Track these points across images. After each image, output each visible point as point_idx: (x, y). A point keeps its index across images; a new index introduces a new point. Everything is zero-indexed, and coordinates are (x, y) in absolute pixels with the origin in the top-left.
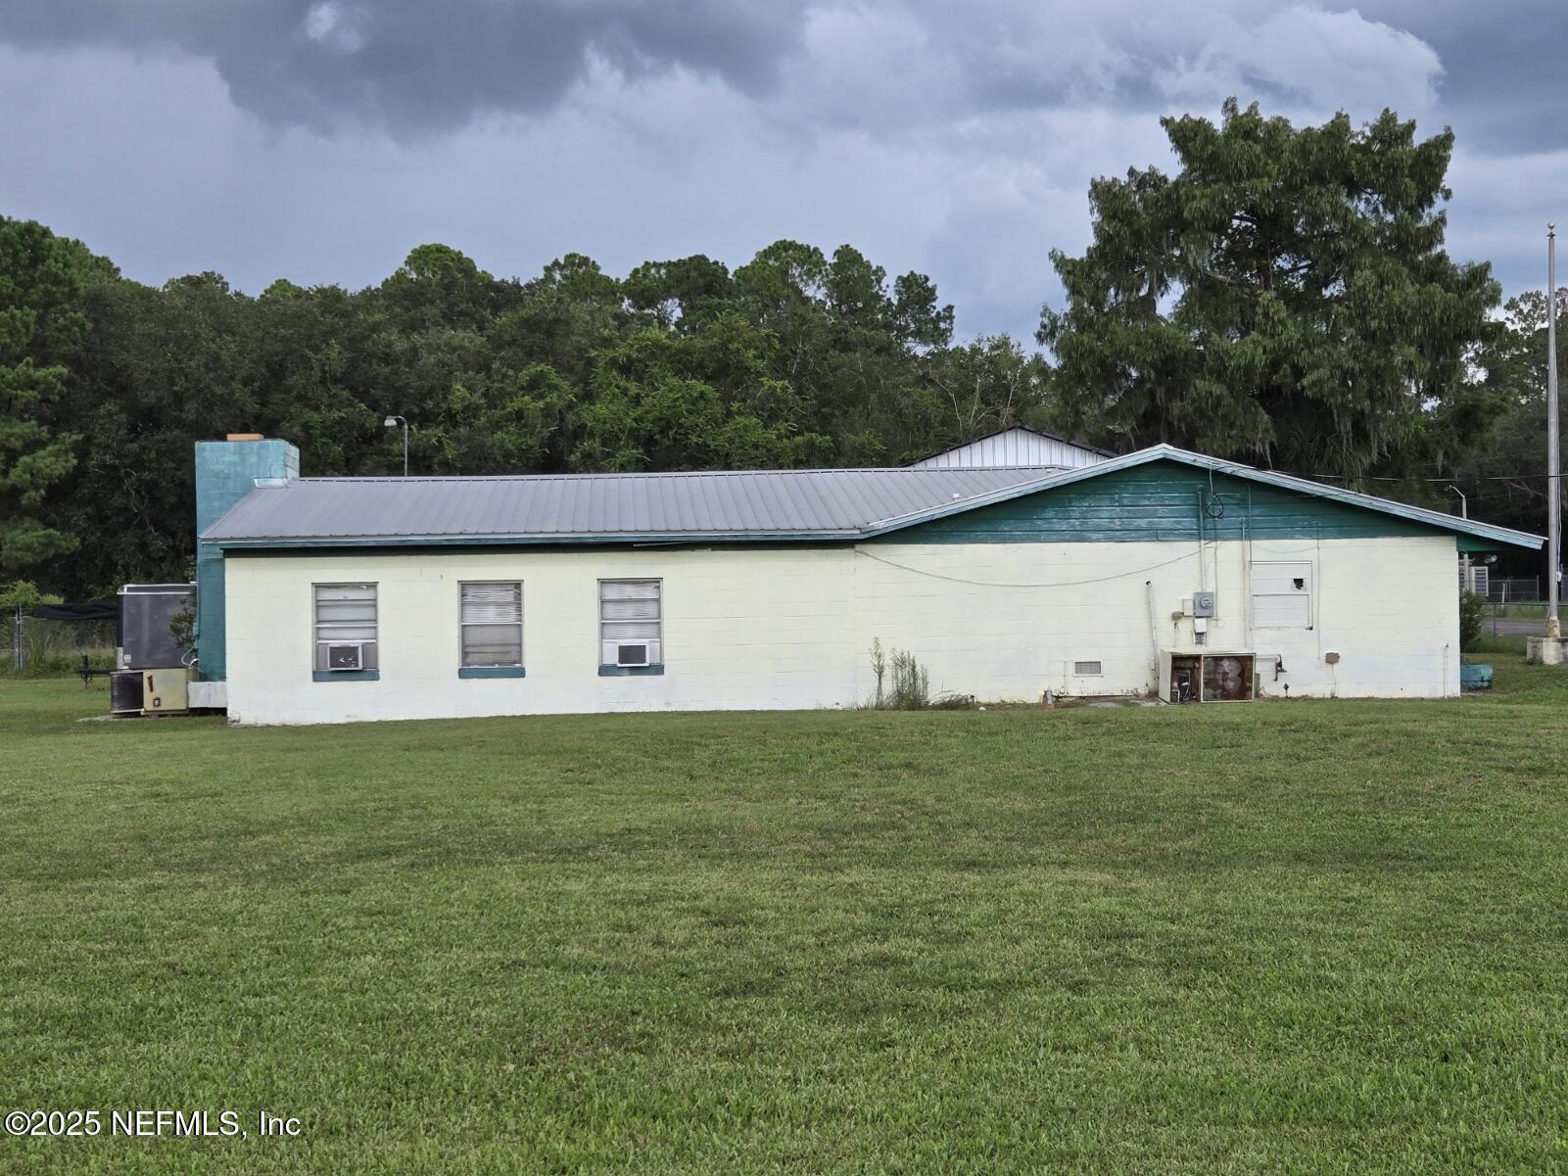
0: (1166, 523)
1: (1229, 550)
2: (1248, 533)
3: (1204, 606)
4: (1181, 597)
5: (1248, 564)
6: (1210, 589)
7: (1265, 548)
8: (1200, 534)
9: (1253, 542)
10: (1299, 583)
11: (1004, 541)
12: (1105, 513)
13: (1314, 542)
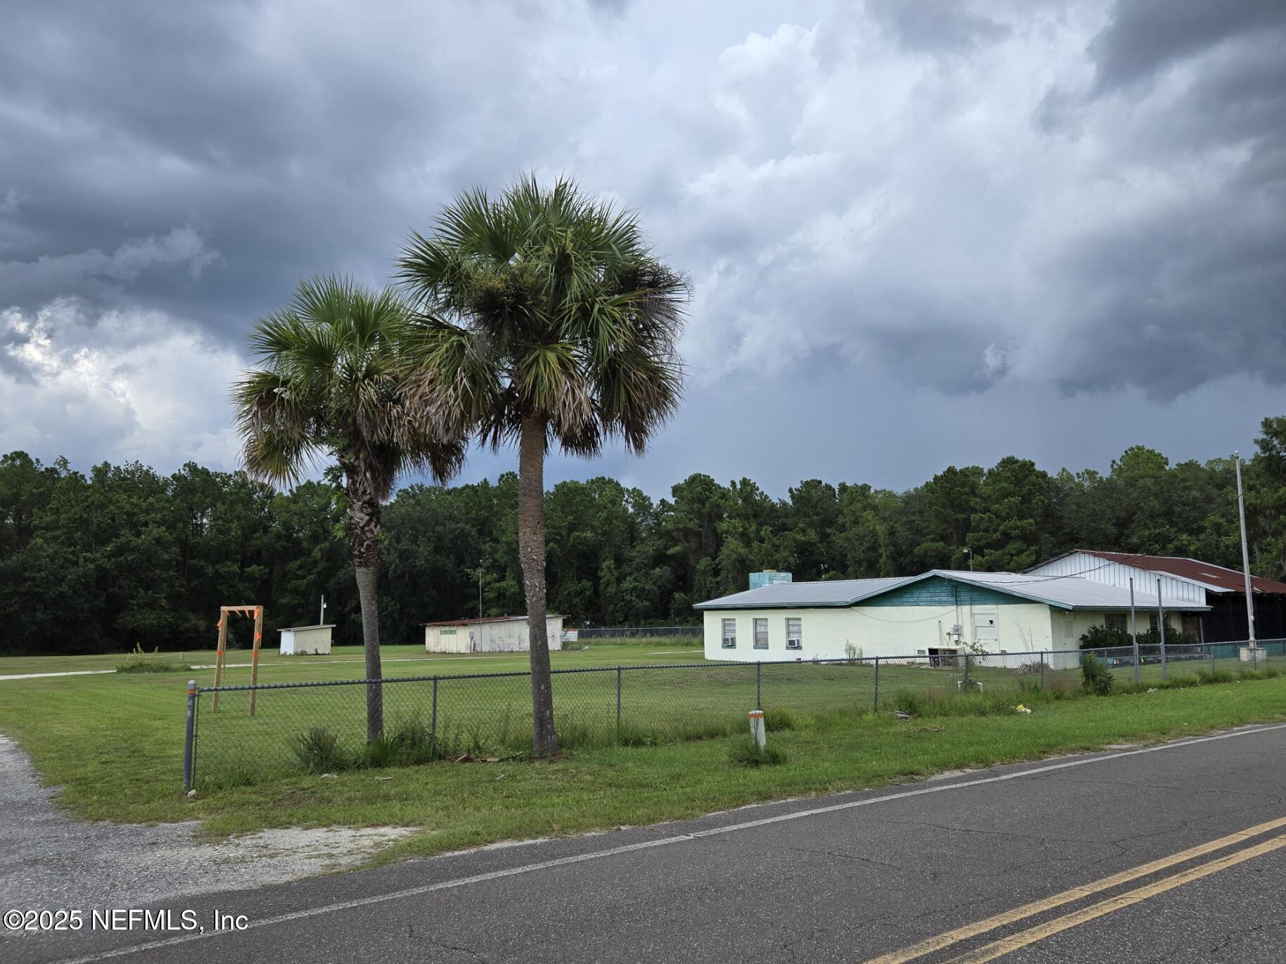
0: (944, 599)
1: (966, 609)
2: (972, 602)
3: (958, 631)
4: (948, 628)
5: (972, 615)
6: (960, 624)
7: (978, 608)
8: (957, 603)
9: (973, 607)
10: (991, 622)
11: (894, 606)
12: (925, 595)
13: (995, 606)
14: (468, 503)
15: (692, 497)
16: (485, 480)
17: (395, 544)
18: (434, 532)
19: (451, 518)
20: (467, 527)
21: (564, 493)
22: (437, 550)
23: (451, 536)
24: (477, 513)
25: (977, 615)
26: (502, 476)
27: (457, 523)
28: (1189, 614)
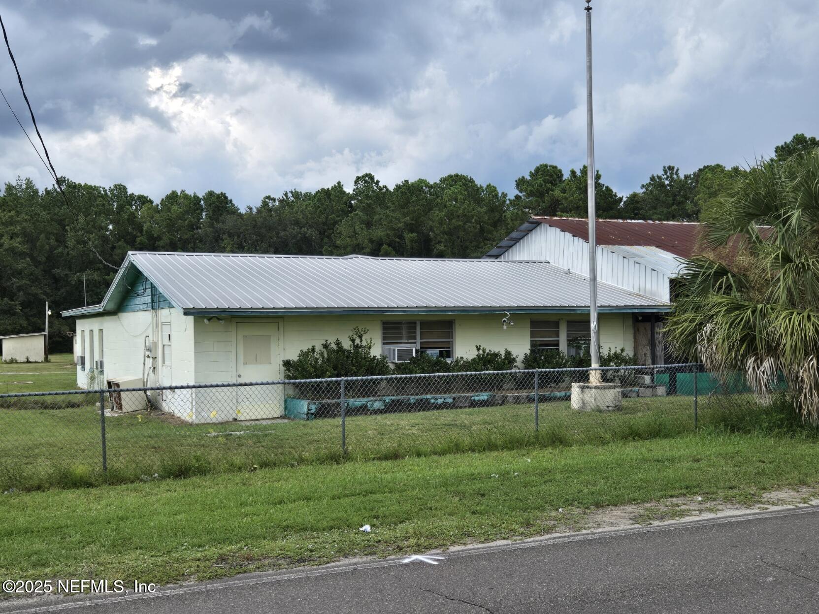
2: (159, 304)
3: (151, 351)
6: (155, 340)
7: (163, 315)
9: (161, 311)
11: (132, 311)
13: (170, 310)
15: (531, 191)
16: (339, 183)
18: (278, 237)
19: (297, 223)
20: (309, 232)
23: (293, 241)
24: (327, 218)
25: (164, 327)
26: (358, 178)
27: (301, 228)
28: (640, 318)
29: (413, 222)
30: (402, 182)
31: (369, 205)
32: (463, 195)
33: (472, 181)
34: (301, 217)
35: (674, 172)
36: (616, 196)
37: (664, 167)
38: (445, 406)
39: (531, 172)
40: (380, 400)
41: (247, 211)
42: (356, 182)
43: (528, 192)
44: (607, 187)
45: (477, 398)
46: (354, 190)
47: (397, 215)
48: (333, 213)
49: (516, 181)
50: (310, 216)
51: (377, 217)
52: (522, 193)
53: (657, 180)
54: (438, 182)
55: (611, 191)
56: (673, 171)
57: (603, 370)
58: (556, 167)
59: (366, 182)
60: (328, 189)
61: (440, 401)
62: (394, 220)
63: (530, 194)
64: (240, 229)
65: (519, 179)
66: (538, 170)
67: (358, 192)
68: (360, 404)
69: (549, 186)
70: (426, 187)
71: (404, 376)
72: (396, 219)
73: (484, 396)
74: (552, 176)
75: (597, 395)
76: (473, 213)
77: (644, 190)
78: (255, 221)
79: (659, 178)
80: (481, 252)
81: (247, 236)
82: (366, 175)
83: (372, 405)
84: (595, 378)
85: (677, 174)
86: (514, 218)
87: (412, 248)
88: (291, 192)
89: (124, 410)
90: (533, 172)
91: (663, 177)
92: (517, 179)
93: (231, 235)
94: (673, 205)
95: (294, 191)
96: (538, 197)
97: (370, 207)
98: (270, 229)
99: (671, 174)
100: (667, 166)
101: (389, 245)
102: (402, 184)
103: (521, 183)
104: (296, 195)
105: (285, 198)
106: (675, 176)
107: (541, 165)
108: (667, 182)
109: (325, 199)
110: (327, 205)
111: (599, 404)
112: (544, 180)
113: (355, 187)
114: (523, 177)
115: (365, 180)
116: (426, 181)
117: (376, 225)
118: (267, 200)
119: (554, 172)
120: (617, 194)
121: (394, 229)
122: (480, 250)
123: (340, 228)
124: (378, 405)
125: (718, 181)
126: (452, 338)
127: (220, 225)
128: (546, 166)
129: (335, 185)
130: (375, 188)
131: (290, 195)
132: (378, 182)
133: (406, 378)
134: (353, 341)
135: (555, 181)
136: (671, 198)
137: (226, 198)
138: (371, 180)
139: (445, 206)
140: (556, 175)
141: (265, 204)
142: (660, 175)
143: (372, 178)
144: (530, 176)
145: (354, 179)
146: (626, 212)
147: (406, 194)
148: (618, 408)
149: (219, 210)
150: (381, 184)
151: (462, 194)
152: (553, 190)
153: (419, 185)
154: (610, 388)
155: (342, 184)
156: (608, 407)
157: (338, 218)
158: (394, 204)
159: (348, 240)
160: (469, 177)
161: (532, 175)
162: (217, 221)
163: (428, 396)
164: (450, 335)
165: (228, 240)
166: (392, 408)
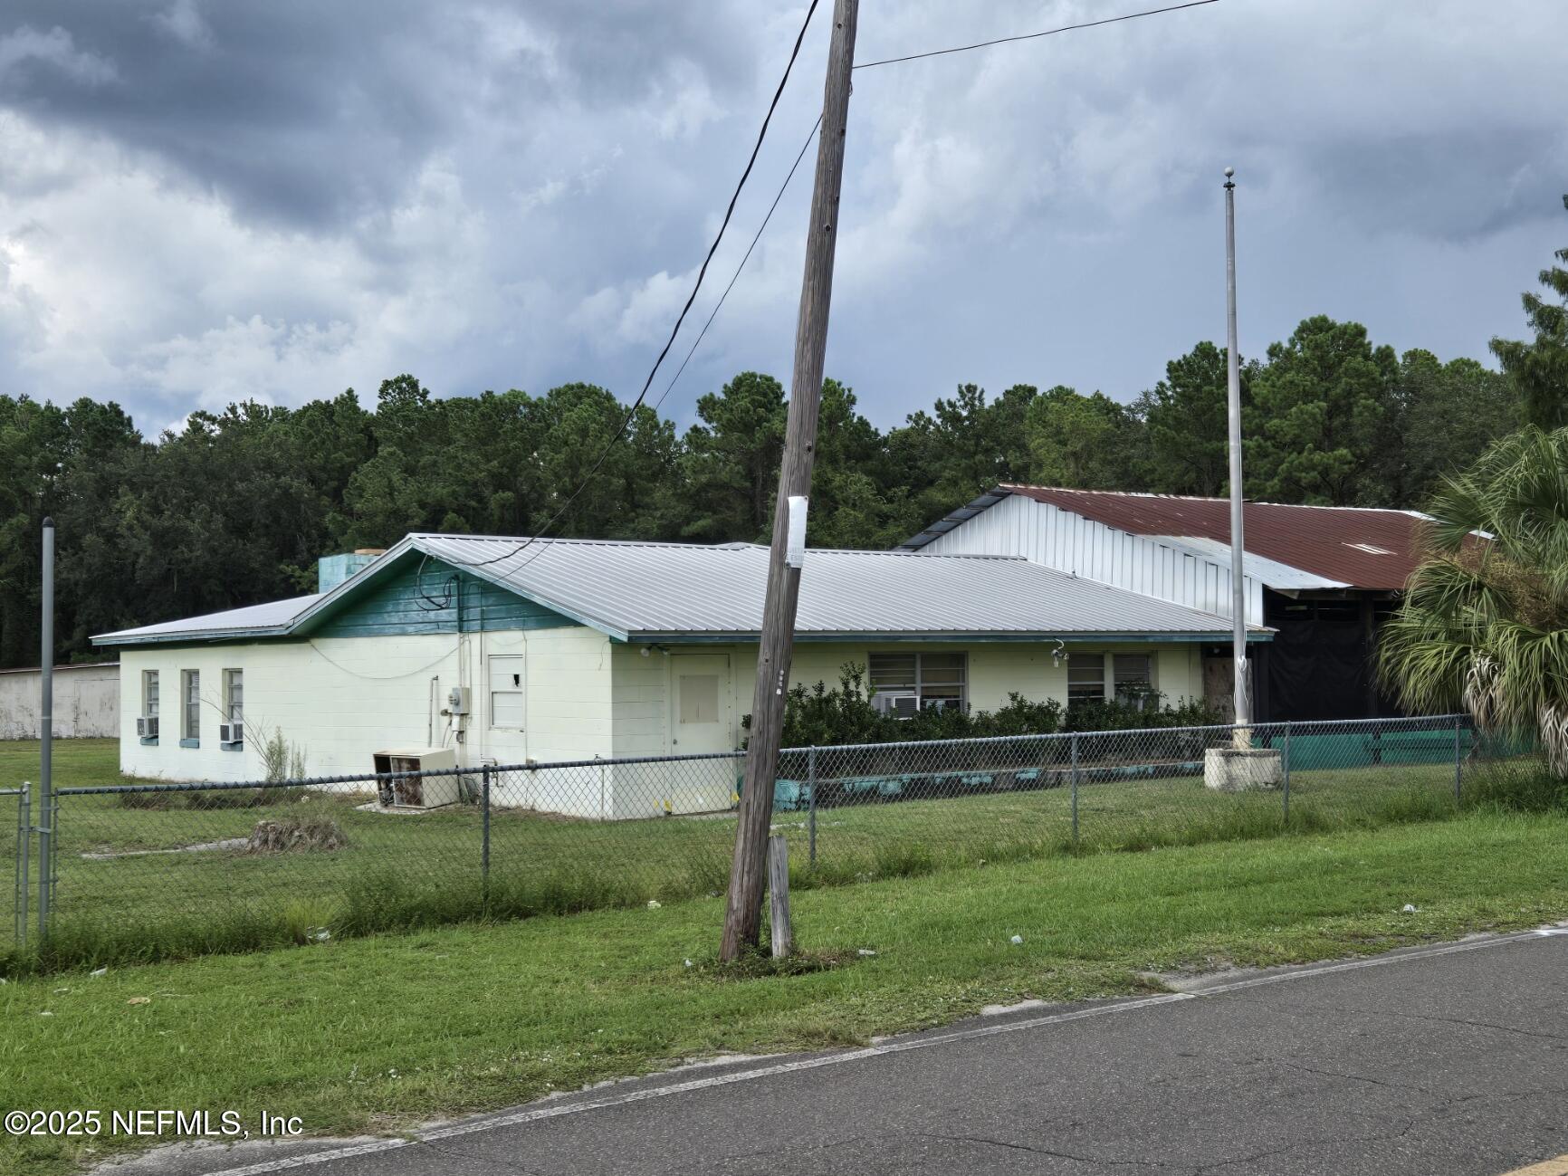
0: (444, 615)
1: (475, 642)
3: (458, 704)
5: (487, 658)
6: (467, 685)
7: (494, 641)
8: (461, 626)
10: (517, 678)
11: (369, 634)
13: (522, 634)
14: (310, 437)
15: (729, 420)
16: (350, 392)
17: (147, 517)
18: (232, 493)
19: (269, 466)
20: (295, 483)
21: (483, 415)
22: (240, 529)
23: (264, 501)
24: (327, 458)
25: (493, 661)
26: (387, 384)
27: (278, 477)
28: (1216, 651)
29: (505, 470)
30: (482, 395)
31: (411, 436)
32: (598, 424)
33: (609, 397)
34: (277, 455)
35: (977, 395)
36: (876, 434)
37: (960, 387)
38: (982, 789)
39: (725, 386)
40: (895, 780)
41: (163, 440)
42: (383, 392)
43: (725, 423)
44: (860, 418)
45: (1023, 776)
46: (379, 407)
47: (472, 455)
48: (336, 449)
49: (698, 401)
50: (295, 453)
51: (425, 460)
52: (710, 423)
53: (947, 408)
54: (545, 397)
55: (868, 424)
56: (975, 393)
57: (1256, 728)
58: (771, 379)
59: (401, 391)
60: (328, 402)
61: (975, 781)
62: (466, 465)
63: (727, 428)
64: (152, 476)
65: (705, 399)
66: (739, 382)
67: (387, 413)
68: (869, 784)
69: (761, 414)
70: (524, 406)
71: (910, 743)
72: (472, 464)
73: (1031, 773)
74: (765, 395)
75: (1254, 765)
76: (617, 457)
77: (911, 424)
78: (185, 460)
79: (951, 404)
80: (634, 530)
81: (168, 490)
82: (403, 379)
83: (885, 786)
84: (1241, 740)
85: (981, 399)
86: (699, 468)
87: (502, 519)
88: (244, 405)
89: (427, 803)
90: (730, 384)
91: (958, 404)
92: (700, 398)
93: (133, 487)
94: (975, 453)
95: (249, 404)
96: (741, 432)
97: (411, 439)
98: (213, 476)
99: (972, 399)
100: (964, 384)
101: (458, 511)
102: (480, 399)
103: (707, 406)
104: (253, 410)
105: (230, 416)
106: (977, 403)
107: (744, 375)
108: (965, 413)
109: (322, 421)
110: (327, 434)
111: (1256, 779)
112: (753, 402)
113: (382, 401)
114: (712, 394)
115: (400, 388)
116: (525, 394)
117: (425, 475)
118: (199, 420)
119: (768, 387)
120: (879, 432)
121: (466, 483)
122: (632, 526)
123: (358, 478)
124: (893, 787)
125: (1070, 417)
126: (964, 681)
127: (109, 467)
128: (753, 375)
129: (342, 396)
130: (420, 404)
131: (240, 411)
132: (426, 392)
133: (913, 747)
134: (846, 685)
135: (771, 403)
136: (973, 442)
137: (120, 413)
138: (412, 388)
139: (566, 443)
140: (773, 393)
141: (195, 428)
142: (953, 400)
143: (413, 385)
144: (725, 393)
145: (380, 385)
146: (895, 464)
147: (490, 418)
148: (1278, 785)
149: (106, 436)
150: (432, 398)
151: (595, 421)
152: (768, 421)
153: (513, 402)
154: (1268, 755)
155: (355, 393)
156: (1267, 784)
157: (350, 459)
158: (466, 435)
159: (379, 502)
160: (604, 392)
161: (727, 390)
162: (103, 456)
163: (960, 774)
164: (961, 676)
165: (130, 497)
166: (914, 791)
